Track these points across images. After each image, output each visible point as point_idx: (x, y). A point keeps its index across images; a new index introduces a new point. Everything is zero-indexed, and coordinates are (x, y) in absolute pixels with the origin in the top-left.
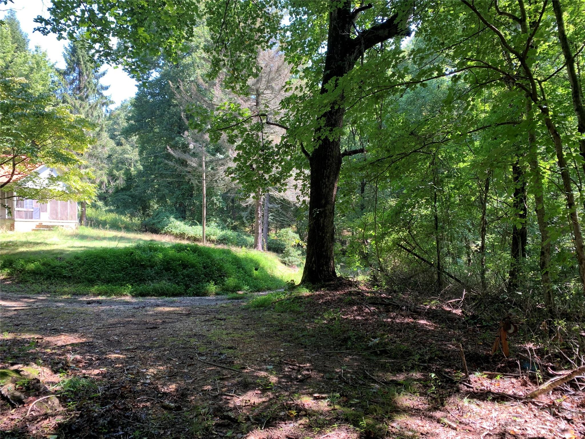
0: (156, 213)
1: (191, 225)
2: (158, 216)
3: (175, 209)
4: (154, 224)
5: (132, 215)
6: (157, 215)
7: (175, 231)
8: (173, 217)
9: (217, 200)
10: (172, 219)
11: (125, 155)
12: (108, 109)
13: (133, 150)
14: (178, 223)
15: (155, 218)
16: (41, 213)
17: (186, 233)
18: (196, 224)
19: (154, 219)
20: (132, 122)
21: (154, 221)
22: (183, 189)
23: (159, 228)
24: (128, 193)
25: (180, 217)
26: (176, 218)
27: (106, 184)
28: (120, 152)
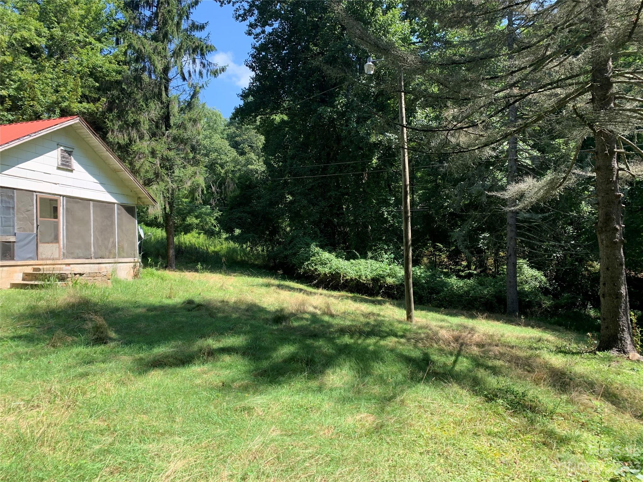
0: (289, 239)
1: (348, 259)
2: (292, 244)
3: (319, 232)
4: (286, 257)
5: (254, 244)
6: (291, 242)
7: (323, 270)
8: (317, 246)
9: (389, 214)
10: (315, 248)
11: (250, 167)
12: (204, 61)
13: (258, 159)
14: (326, 255)
15: (288, 248)
16: (40, 245)
17: (342, 272)
18: (355, 257)
19: (286, 249)
20: (251, 99)
21: (286, 253)
22: (330, 197)
23: (294, 265)
24: (247, 209)
25: (326, 245)
26: (322, 247)
27: (202, 191)
28: (243, 162)
